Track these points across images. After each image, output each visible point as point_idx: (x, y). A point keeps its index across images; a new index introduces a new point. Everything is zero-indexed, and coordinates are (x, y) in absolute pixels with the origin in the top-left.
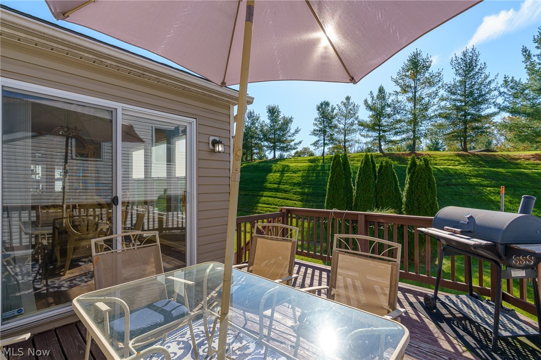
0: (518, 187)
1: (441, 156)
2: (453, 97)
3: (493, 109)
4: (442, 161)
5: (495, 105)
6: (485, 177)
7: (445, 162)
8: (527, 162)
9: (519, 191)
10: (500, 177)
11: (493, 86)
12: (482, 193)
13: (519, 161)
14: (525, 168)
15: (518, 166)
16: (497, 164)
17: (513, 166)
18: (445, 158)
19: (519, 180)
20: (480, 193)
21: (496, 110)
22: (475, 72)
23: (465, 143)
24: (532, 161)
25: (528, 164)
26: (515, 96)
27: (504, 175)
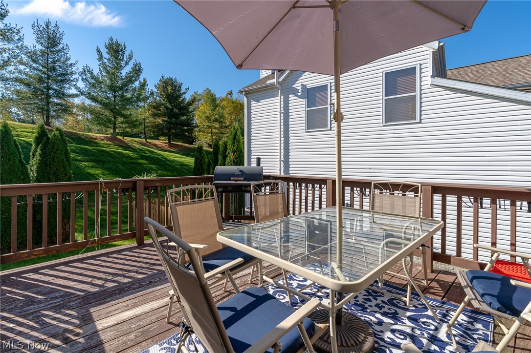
0: (104, 161)
1: (21, 127)
2: (34, 65)
3: (73, 91)
4: (25, 133)
5: (77, 88)
6: (77, 153)
7: (29, 134)
8: (103, 142)
9: (106, 165)
10: (89, 153)
11: (74, 69)
12: (79, 167)
13: (97, 141)
14: (103, 147)
15: (97, 144)
16: (81, 142)
17: (94, 145)
18: (28, 130)
19: (103, 156)
20: (77, 167)
21: (77, 92)
22: (58, 49)
23: (48, 117)
24: (105, 142)
25: (104, 144)
26: (93, 86)
27: (93, 152)
